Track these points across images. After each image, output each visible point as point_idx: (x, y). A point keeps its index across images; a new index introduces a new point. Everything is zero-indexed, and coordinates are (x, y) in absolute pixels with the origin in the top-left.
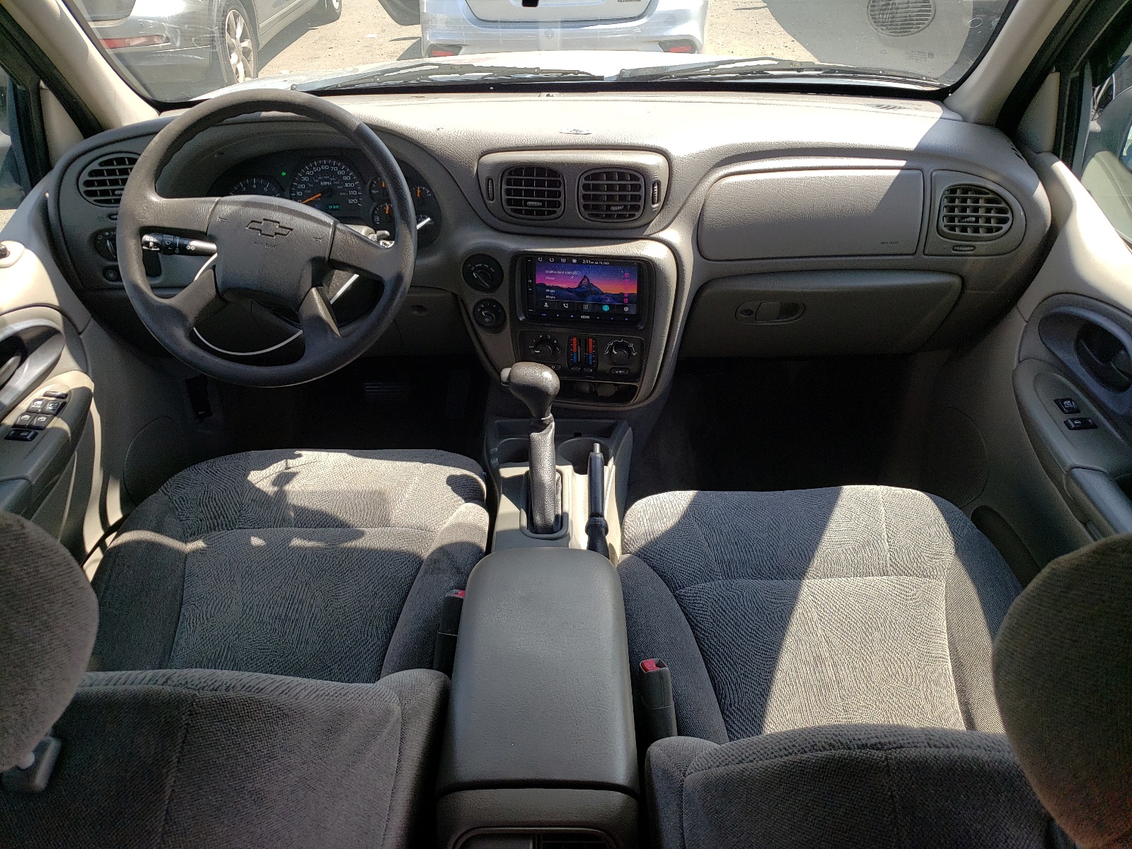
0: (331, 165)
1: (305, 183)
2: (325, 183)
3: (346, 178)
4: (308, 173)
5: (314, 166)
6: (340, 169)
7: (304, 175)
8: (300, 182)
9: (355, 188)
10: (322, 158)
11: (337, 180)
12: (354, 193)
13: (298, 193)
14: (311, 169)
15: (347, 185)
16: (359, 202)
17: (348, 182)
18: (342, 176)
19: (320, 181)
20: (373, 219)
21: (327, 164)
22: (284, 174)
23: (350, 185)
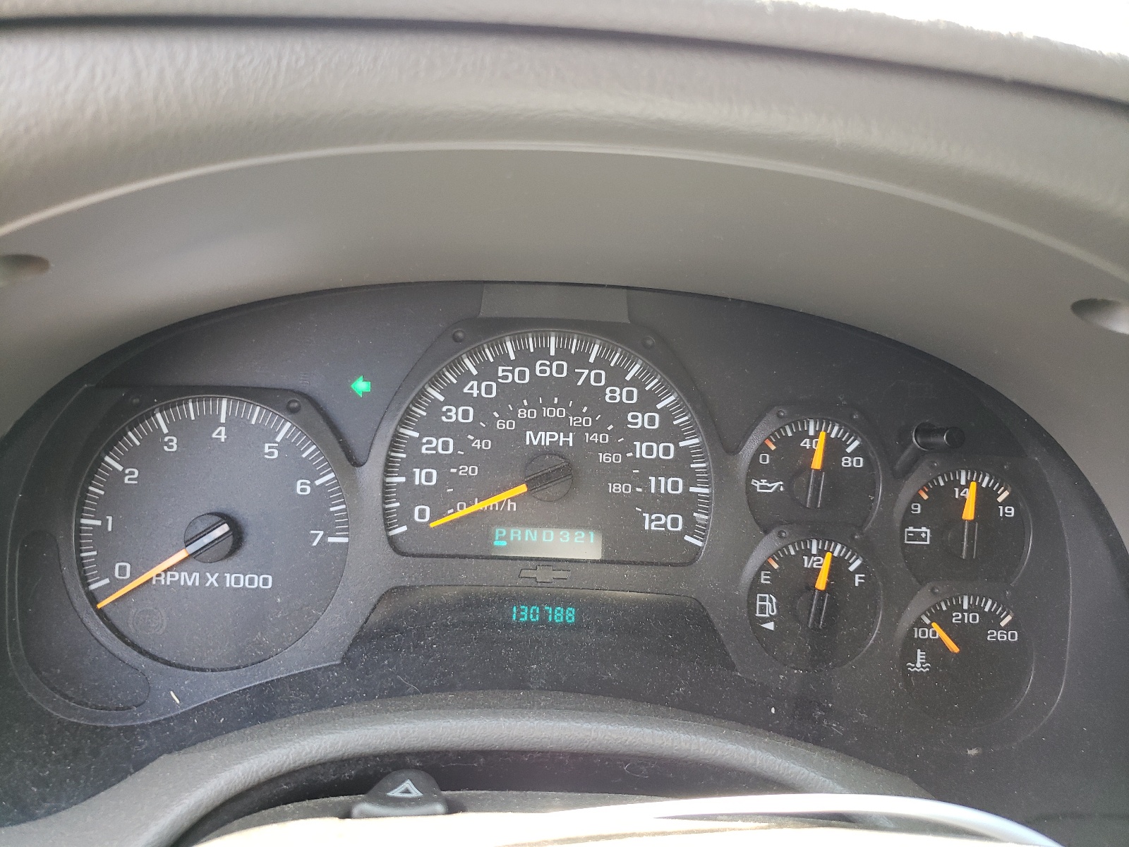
0: (579, 360)
1: (455, 430)
2: (545, 438)
3: (640, 421)
4: (472, 388)
5: (503, 359)
6: (617, 377)
7: (455, 396)
8: (434, 427)
9: (680, 465)
10: (541, 325)
11: (598, 428)
12: (668, 485)
13: (420, 477)
14: (487, 372)
15: (641, 449)
16: (691, 526)
17: (643, 435)
18: (623, 409)
19: (524, 425)
20: (751, 605)
21: (562, 353)
22: (361, 386)
23: (658, 450)
